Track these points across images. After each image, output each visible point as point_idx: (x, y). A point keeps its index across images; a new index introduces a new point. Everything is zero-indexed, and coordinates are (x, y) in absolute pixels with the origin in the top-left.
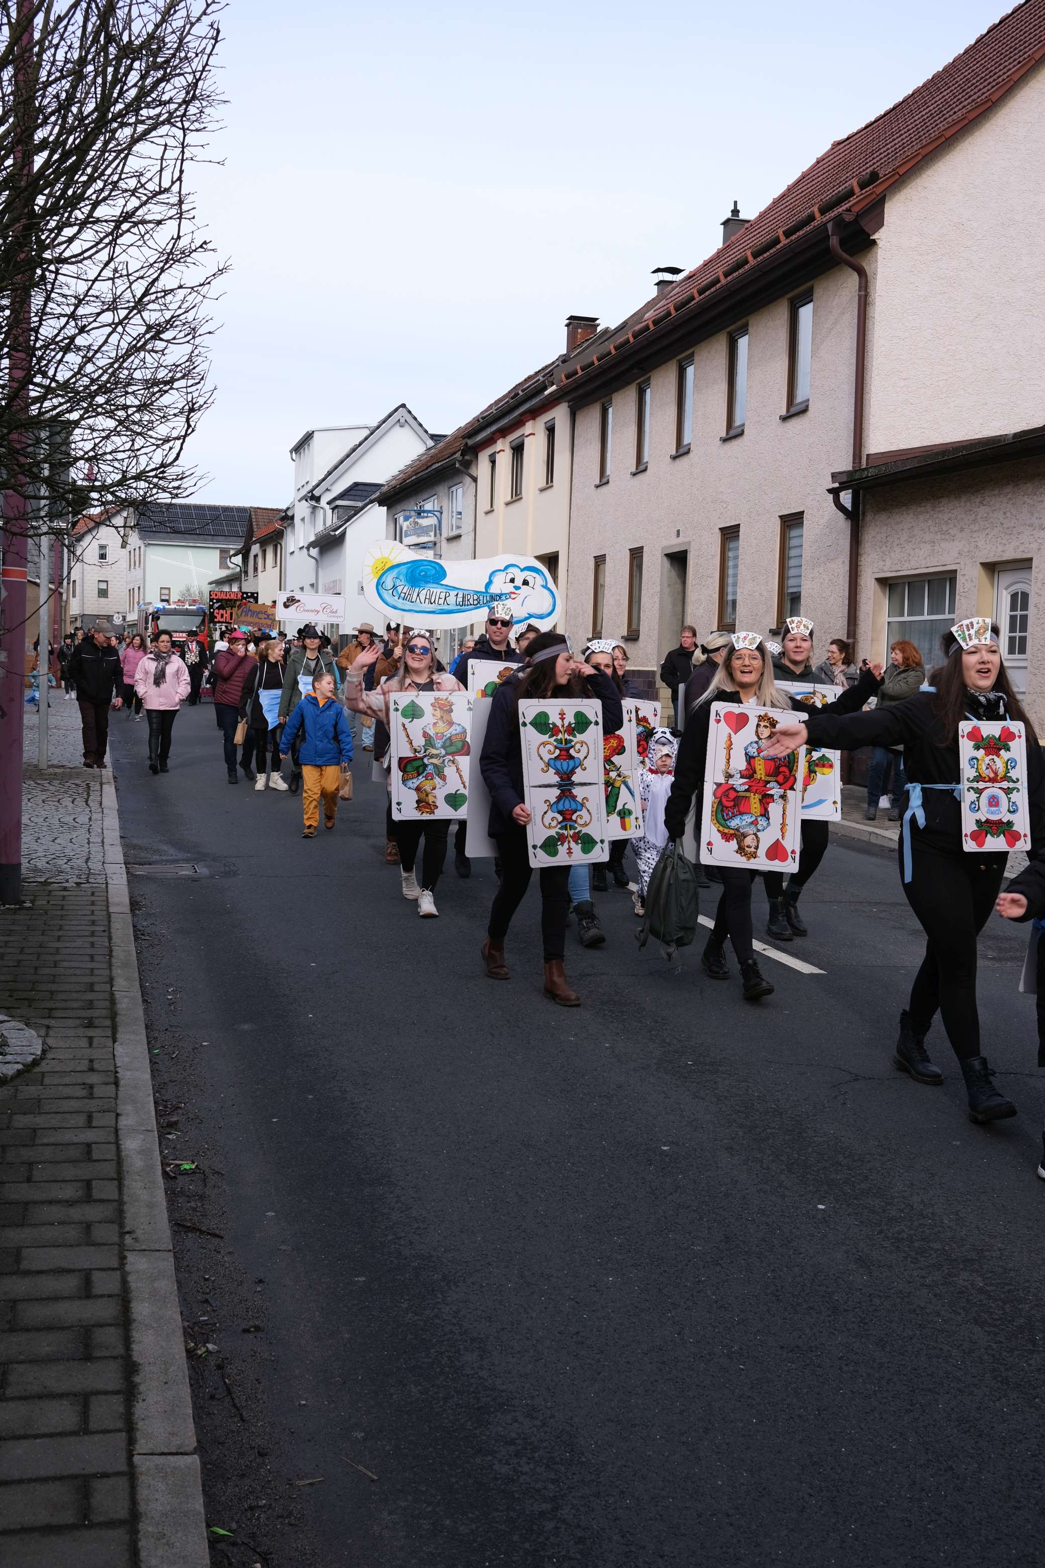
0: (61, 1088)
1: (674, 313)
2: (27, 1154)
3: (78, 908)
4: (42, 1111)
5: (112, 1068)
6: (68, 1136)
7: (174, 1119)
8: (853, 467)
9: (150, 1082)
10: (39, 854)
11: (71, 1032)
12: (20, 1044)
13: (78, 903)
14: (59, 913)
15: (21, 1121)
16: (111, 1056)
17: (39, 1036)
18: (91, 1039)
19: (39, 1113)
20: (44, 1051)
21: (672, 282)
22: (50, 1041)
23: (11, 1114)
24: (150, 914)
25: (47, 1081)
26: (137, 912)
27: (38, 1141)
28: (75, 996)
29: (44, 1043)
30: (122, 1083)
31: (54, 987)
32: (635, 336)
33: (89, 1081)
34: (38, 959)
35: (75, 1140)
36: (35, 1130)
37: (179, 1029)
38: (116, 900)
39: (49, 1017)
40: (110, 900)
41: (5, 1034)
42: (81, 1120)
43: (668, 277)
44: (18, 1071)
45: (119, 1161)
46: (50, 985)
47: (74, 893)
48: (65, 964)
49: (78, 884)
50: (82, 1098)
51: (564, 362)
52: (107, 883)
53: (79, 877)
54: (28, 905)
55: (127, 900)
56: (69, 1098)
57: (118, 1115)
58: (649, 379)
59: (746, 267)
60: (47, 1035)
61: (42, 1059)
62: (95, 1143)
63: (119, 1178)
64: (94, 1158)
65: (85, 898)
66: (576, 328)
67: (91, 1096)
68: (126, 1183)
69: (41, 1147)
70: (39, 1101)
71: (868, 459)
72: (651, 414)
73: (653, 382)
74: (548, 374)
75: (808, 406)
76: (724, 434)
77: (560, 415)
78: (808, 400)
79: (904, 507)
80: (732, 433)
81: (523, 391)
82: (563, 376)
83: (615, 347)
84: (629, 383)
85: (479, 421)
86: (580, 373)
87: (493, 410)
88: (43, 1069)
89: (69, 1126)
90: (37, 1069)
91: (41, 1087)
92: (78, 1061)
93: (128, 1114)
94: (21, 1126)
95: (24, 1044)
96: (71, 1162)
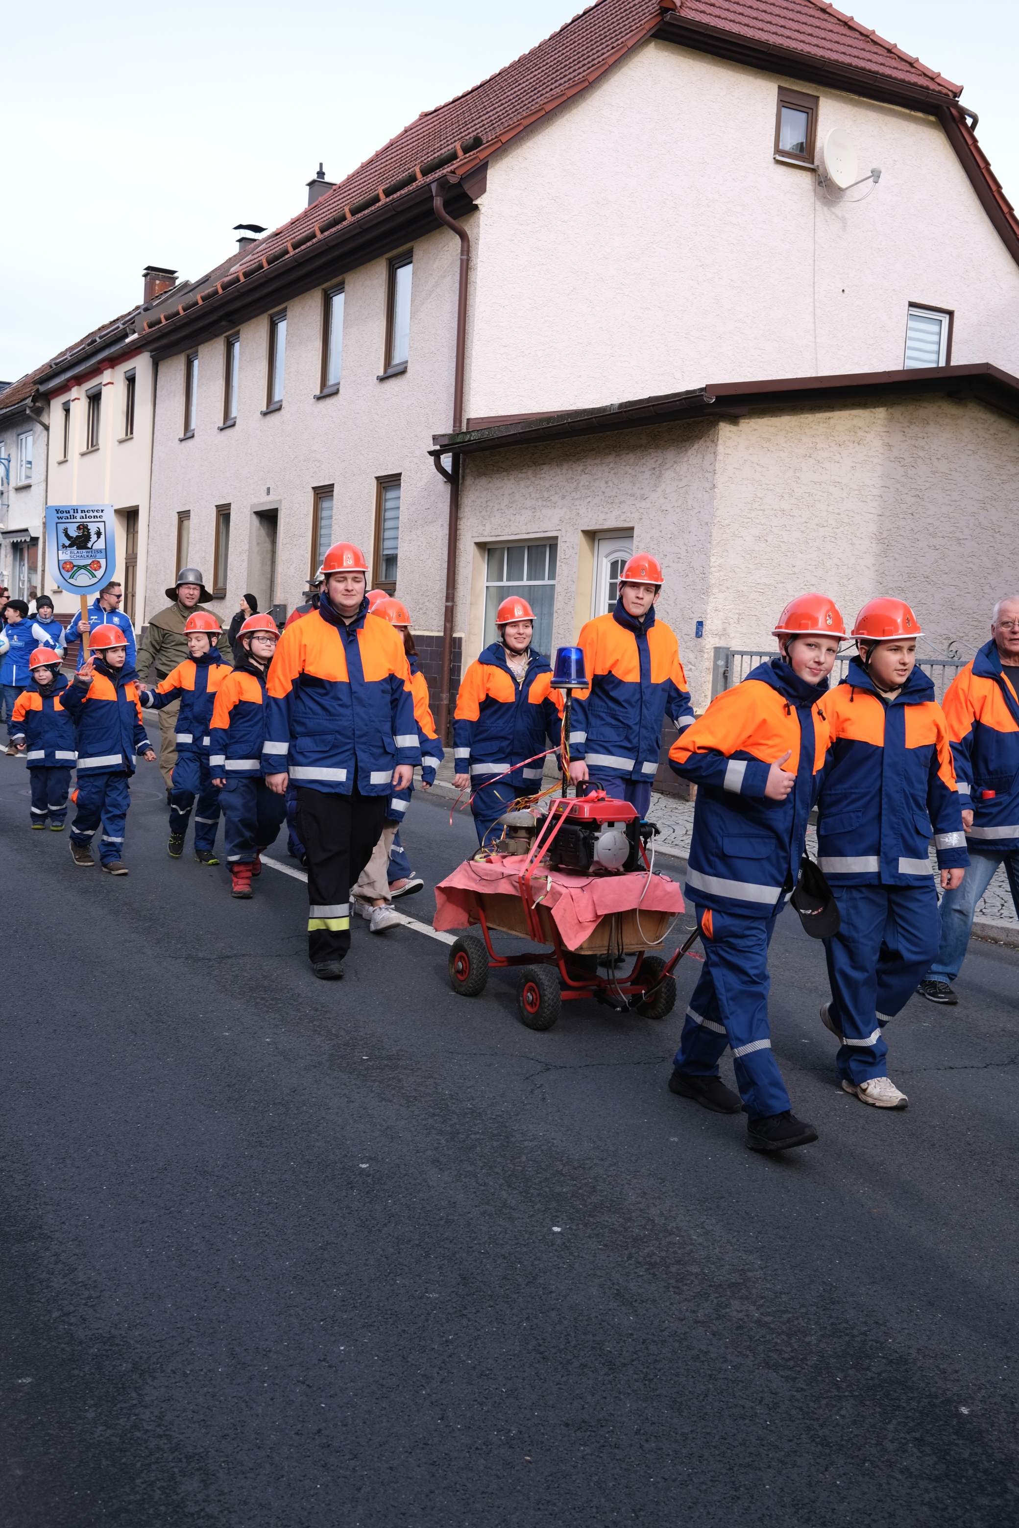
1: (266, 266)
8: (454, 431)
21: (255, 240)
32: (224, 287)
43: (250, 234)
51: (144, 311)
58: (238, 332)
66: (153, 279)
71: (468, 423)
72: (240, 368)
73: (243, 335)
74: (129, 321)
75: (406, 368)
76: (318, 392)
77: (141, 364)
78: (407, 362)
79: (505, 473)
80: (327, 391)
81: (100, 338)
82: (145, 325)
83: (202, 298)
84: (216, 336)
85: (51, 367)
86: (164, 322)
87: (68, 356)
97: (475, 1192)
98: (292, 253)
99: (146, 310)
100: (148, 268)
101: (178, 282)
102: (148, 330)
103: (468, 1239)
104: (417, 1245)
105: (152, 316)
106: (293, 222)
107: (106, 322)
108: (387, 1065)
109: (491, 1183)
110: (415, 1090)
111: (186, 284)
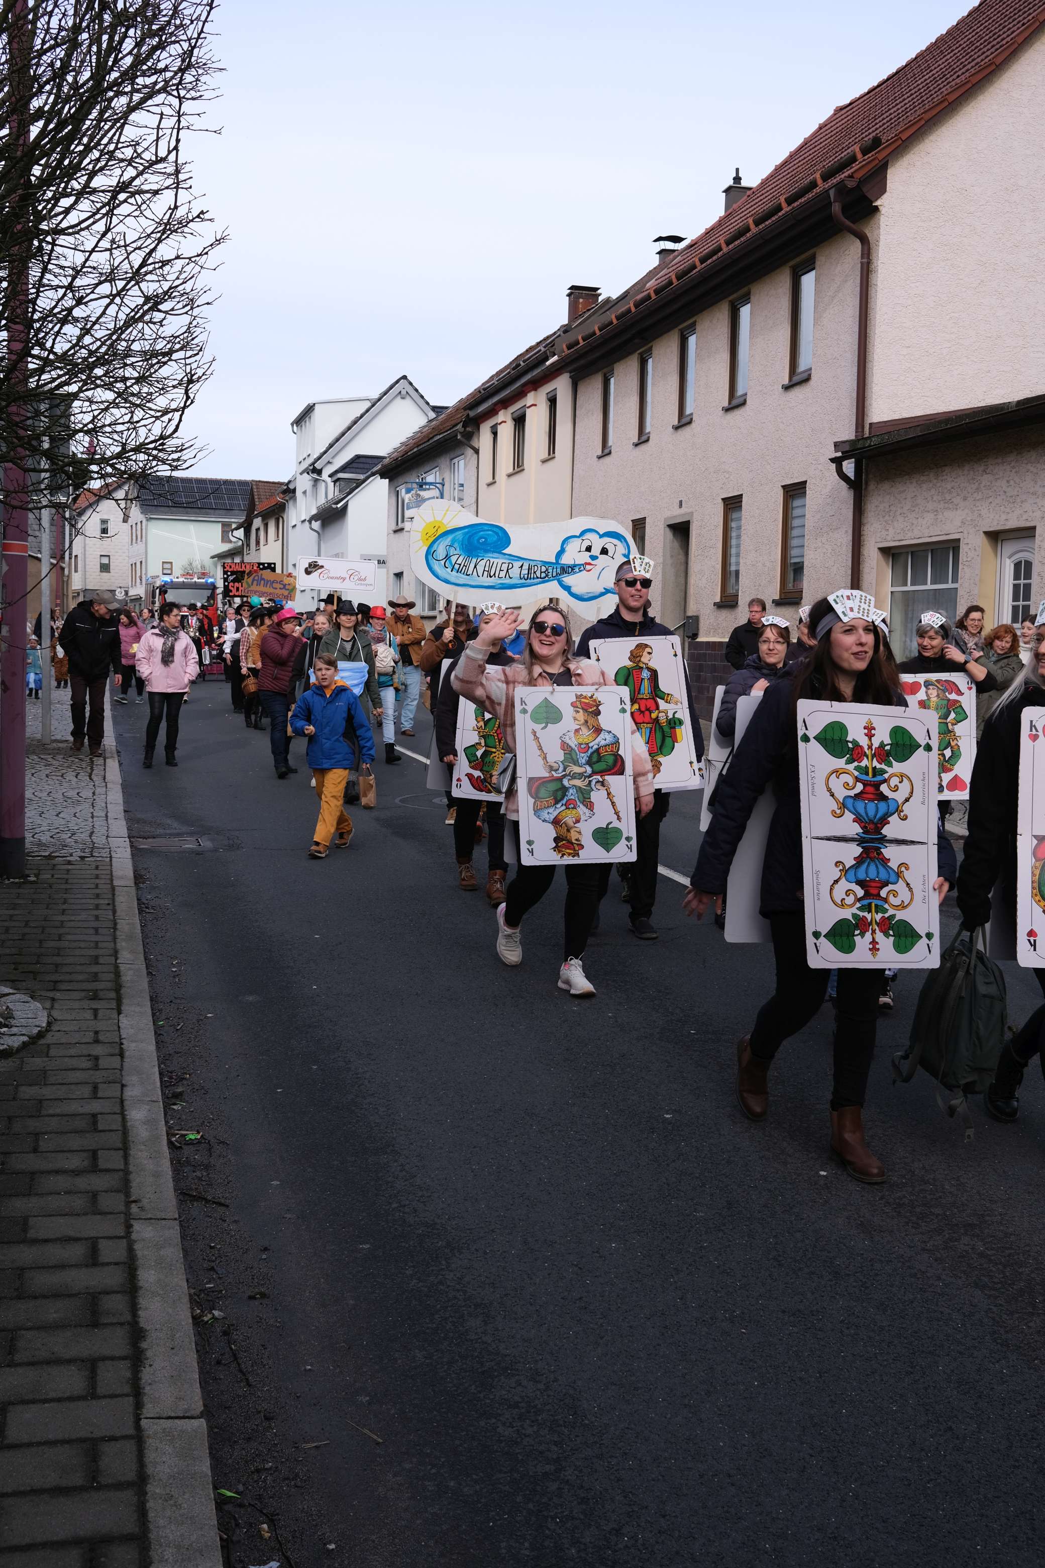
0: (66, 1060)
1: (675, 282)
2: (33, 1124)
3: (82, 881)
4: (48, 1082)
5: (117, 1040)
6: (73, 1107)
7: (179, 1090)
9: (155, 1054)
10: (42, 829)
11: (76, 1005)
12: (25, 1016)
13: (83, 877)
14: (63, 886)
15: (27, 1092)
16: (116, 1028)
17: (44, 1008)
18: (96, 1011)
19: (45, 1084)
20: (49, 1024)
21: (674, 251)
22: (56, 1014)
23: (17, 1086)
24: (155, 888)
25: (53, 1052)
26: (141, 885)
27: (44, 1112)
28: (79, 968)
29: (49, 1015)
30: (127, 1054)
31: (58, 960)
32: (637, 305)
33: (94, 1053)
34: (43, 932)
35: (81, 1110)
36: (41, 1101)
37: (183, 1001)
38: (120, 873)
39: (54, 990)
40: (114, 873)
41: (11, 1007)
42: (86, 1091)
43: (669, 245)
44: (24, 1042)
45: (125, 1131)
46: (55, 958)
47: (78, 867)
48: (69, 937)
49: (82, 858)
50: (88, 1069)
51: (565, 332)
52: (111, 857)
53: (83, 850)
54: (32, 879)
55: (131, 874)
56: (74, 1069)
57: (123, 1086)
58: (650, 349)
59: (748, 235)
60: (52, 1007)
61: (47, 1031)
62: (101, 1114)
63: (125, 1148)
64: (100, 1127)
65: (88, 872)
66: (577, 298)
67: (96, 1067)
68: (131, 1152)
69: (47, 1118)
70: (45, 1072)
71: (871, 428)
72: (654, 384)
73: (655, 352)
74: (550, 344)
75: (810, 376)
76: (725, 404)
77: (562, 385)
78: (811, 369)
79: (907, 477)
80: (735, 402)
81: (525, 361)
82: (564, 346)
83: (619, 314)
84: (631, 353)
85: (480, 392)
86: (582, 343)
88: (49, 1042)
89: (74, 1097)
90: (42, 1041)
91: (47, 1059)
92: (83, 1033)
93: (134, 1085)
94: (27, 1097)
95: (29, 1016)
96: (76, 1132)
98: (698, 269)
99: (568, 330)
100: (574, 287)
101: (600, 300)
102: (566, 352)
105: (572, 337)
106: (708, 233)
111: (606, 303)
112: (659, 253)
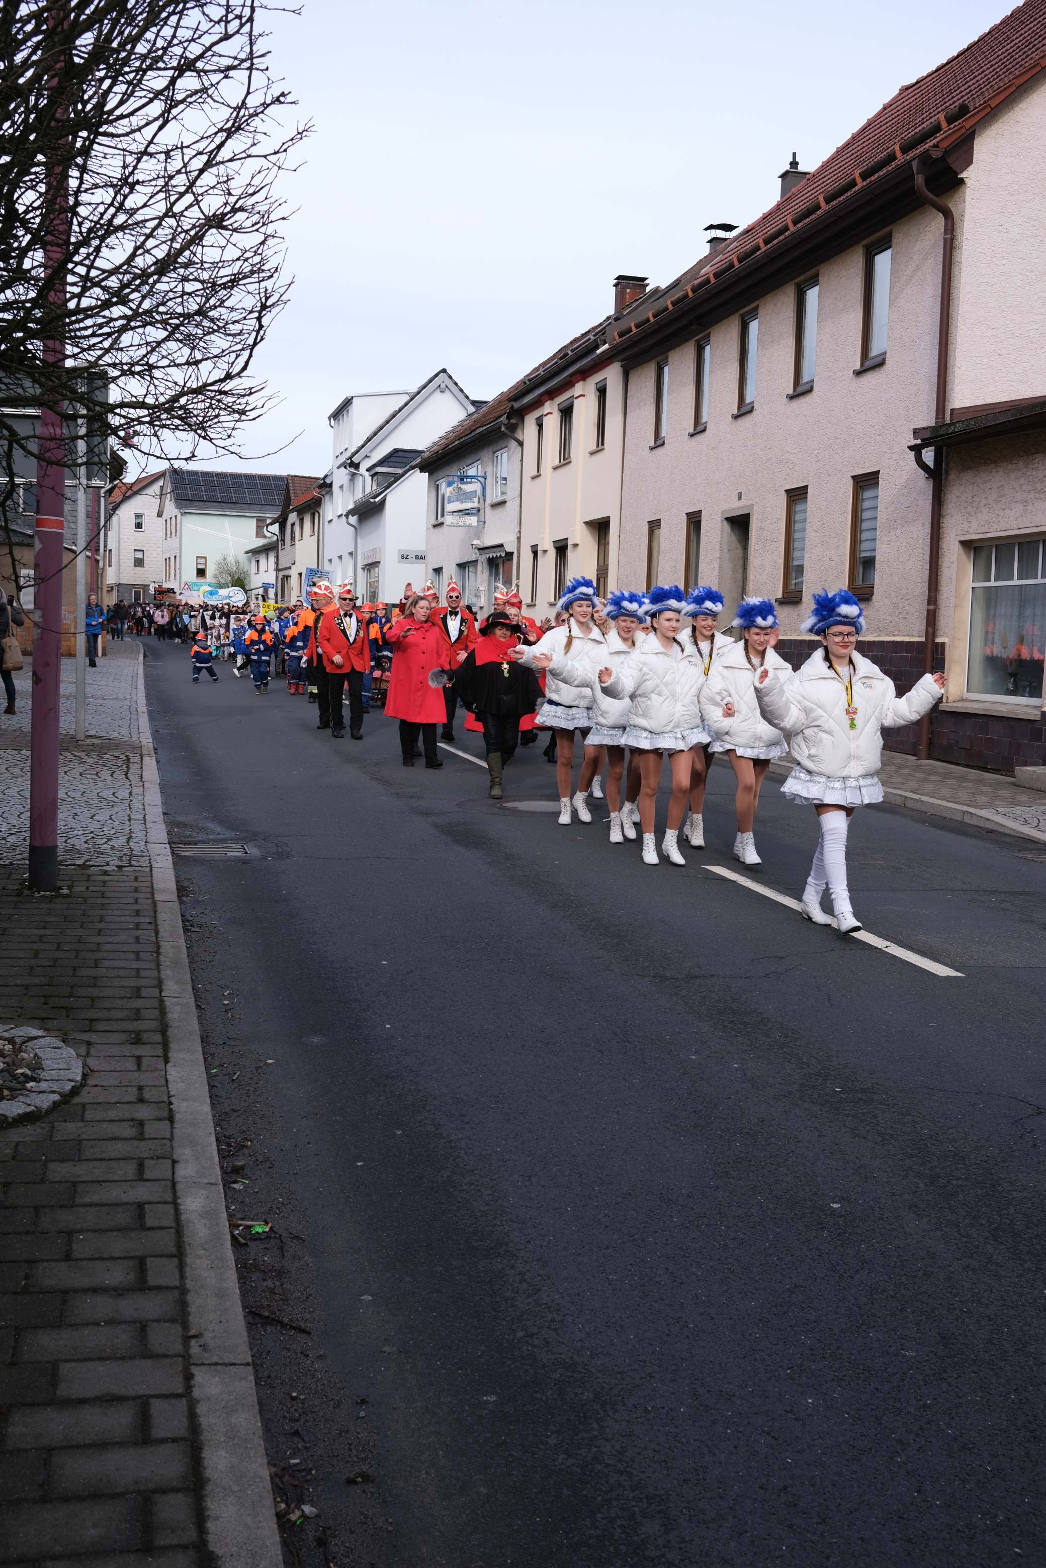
0: (105, 1125)
1: (737, 264)
2: (65, 1218)
3: (120, 895)
4: (84, 1158)
5: (165, 1099)
6: (115, 1193)
7: (240, 1162)
8: (936, 423)
9: (210, 1112)
10: (76, 833)
11: (116, 1050)
12: (56, 1066)
13: (121, 889)
14: (99, 901)
15: (60, 1171)
16: (163, 1082)
17: (78, 1055)
18: (139, 1059)
19: (80, 1160)
20: (85, 1076)
21: (725, 239)
22: (92, 1063)
23: (46, 1161)
24: (198, 902)
25: (89, 1115)
26: (185, 899)
27: (79, 1200)
28: (119, 1003)
29: (85, 1065)
30: (177, 1117)
31: (94, 992)
32: (694, 290)
33: (138, 1116)
34: (76, 956)
35: (125, 1198)
36: (74, 1184)
37: (238, 1042)
38: (162, 885)
39: (90, 1031)
40: (155, 886)
41: (40, 1054)
42: (130, 1169)
43: (721, 234)
44: (54, 1102)
45: (179, 1229)
46: (91, 989)
47: (115, 878)
48: (107, 963)
49: (120, 867)
50: (131, 1139)
52: (151, 867)
53: (120, 858)
54: (65, 891)
55: (173, 887)
56: (114, 1139)
57: (174, 1162)
58: (708, 336)
59: (818, 213)
60: (88, 1055)
61: (83, 1084)
62: (148, 1203)
63: (179, 1254)
64: (148, 1225)
65: (127, 884)
66: (624, 287)
67: (141, 1137)
68: (188, 1260)
69: (82, 1209)
70: (80, 1142)
71: (952, 414)
72: (711, 372)
73: (713, 338)
74: (599, 333)
75: (884, 359)
76: (791, 392)
77: (612, 375)
78: (885, 353)
79: (993, 465)
80: (800, 389)
81: (572, 351)
82: (616, 334)
83: (672, 302)
84: (686, 340)
85: (525, 383)
86: (634, 330)
87: (541, 371)
88: (84, 1100)
89: (115, 1179)
90: (76, 1100)
91: (81, 1124)
92: (125, 1089)
93: (186, 1161)
94: (58, 1179)
95: (61, 1067)
96: (119, 1230)
97: (957, 1244)
98: (763, 250)
99: (616, 319)
100: (620, 278)
101: (648, 289)
102: (618, 340)
103: (948, 1295)
104: (893, 1297)
105: (622, 325)
106: (766, 217)
107: (578, 335)
108: (862, 1099)
109: (975, 1236)
110: (892, 1127)
111: (656, 290)
112: (712, 241)
